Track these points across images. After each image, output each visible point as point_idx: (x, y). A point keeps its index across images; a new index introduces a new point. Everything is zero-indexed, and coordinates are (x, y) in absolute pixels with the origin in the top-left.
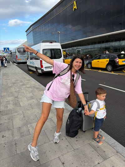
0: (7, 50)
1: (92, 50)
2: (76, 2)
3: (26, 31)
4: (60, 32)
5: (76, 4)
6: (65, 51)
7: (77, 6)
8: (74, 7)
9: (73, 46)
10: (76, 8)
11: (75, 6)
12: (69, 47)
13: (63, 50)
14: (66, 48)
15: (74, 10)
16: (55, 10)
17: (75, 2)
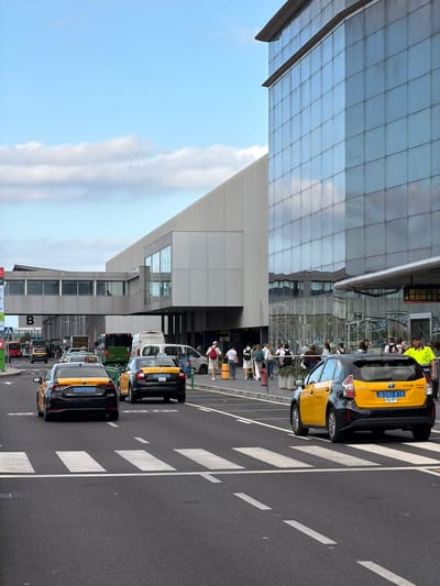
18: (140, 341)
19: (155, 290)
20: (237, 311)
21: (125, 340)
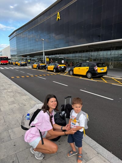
1: (74, 58)
2: (60, 13)
3: (9, 36)
4: (43, 39)
5: (60, 15)
6: (48, 58)
7: (60, 16)
8: (58, 18)
9: (56, 54)
10: (59, 19)
11: (58, 16)
12: (52, 54)
13: (46, 57)
14: (49, 55)
15: (57, 20)
16: (39, 18)
17: (58, 13)
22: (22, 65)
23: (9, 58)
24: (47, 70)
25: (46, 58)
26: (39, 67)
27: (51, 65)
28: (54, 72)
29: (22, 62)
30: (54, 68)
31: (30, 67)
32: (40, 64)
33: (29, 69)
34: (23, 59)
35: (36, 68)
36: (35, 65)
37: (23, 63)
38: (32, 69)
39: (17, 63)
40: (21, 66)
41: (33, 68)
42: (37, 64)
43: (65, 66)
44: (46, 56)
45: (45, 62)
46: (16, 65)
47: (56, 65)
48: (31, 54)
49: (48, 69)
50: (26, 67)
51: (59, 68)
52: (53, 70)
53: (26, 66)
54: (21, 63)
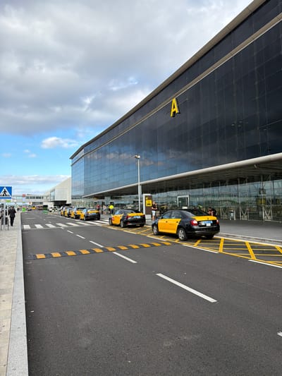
0: (5, 191)
2: (177, 99)
3: (72, 158)
4: (139, 157)
5: (178, 104)
6: (150, 198)
7: (178, 107)
8: (173, 111)
9: (171, 189)
10: (177, 112)
11: (174, 107)
12: (161, 191)
13: (146, 196)
14: (153, 192)
15: (171, 115)
17: (174, 101)
18: (49, 206)
19: (52, 198)
20: (66, 201)
21: (47, 206)
22: (88, 218)
23: (67, 203)
24: (155, 231)
25: (144, 200)
26: (126, 223)
27: (170, 217)
28: (181, 240)
29: (89, 211)
30: (179, 227)
31: (107, 222)
32: (130, 215)
33: (103, 227)
34: (96, 203)
35: (119, 226)
36: (118, 217)
37: (92, 212)
38: (110, 227)
39: (78, 213)
40: (86, 220)
41: (112, 225)
42: (121, 213)
43: (214, 221)
44: (144, 195)
45: (142, 210)
46: (77, 217)
47: (184, 217)
48: (113, 191)
49: (160, 230)
50: (97, 223)
51: (195, 227)
52: (175, 232)
53: (99, 219)
54: (88, 213)
